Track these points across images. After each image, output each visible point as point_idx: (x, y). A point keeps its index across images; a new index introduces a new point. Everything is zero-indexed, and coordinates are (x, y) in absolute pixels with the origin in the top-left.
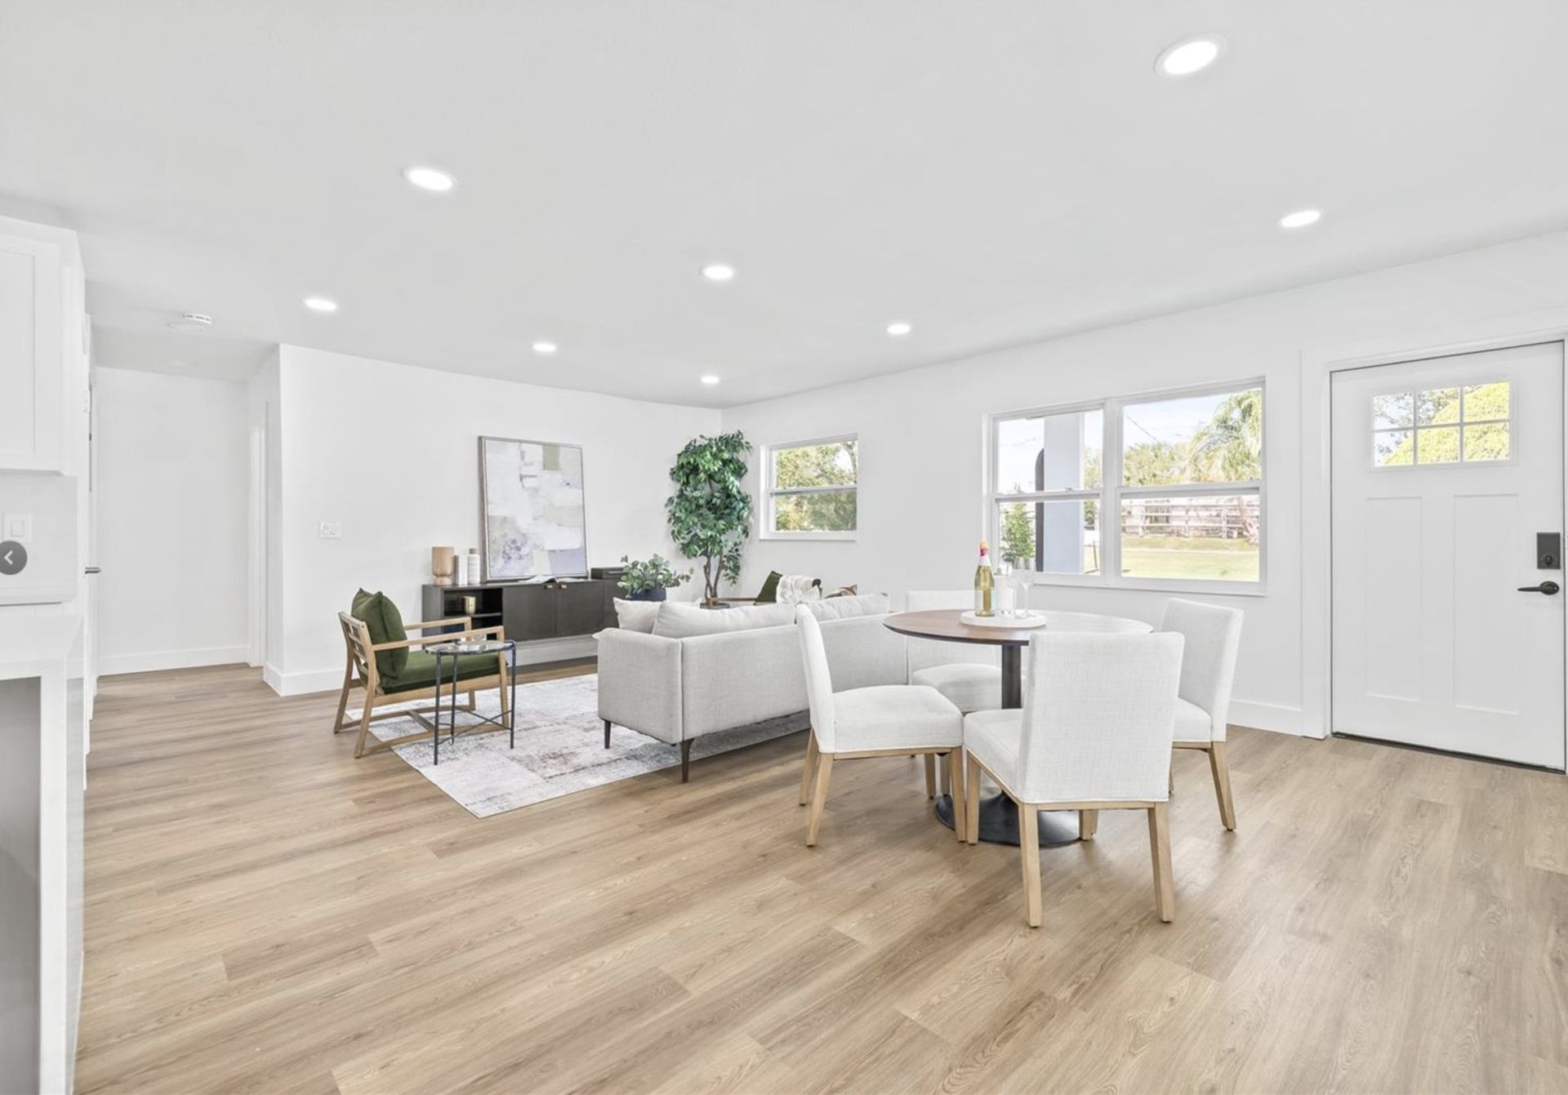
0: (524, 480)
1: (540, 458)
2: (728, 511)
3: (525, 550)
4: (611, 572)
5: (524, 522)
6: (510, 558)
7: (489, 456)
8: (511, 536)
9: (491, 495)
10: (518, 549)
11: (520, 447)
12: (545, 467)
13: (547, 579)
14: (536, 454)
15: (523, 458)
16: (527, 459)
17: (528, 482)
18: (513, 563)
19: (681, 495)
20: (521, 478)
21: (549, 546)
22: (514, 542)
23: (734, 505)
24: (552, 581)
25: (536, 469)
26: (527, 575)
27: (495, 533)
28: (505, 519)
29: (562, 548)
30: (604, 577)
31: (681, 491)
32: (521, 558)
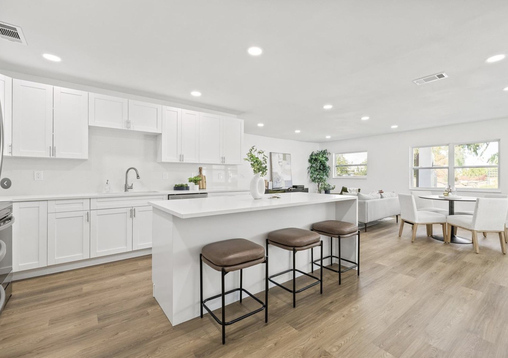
0: (280, 163)
1: (282, 157)
2: (325, 171)
3: (280, 180)
4: (299, 186)
5: (280, 174)
6: (277, 183)
7: (273, 157)
8: (277, 177)
9: (273, 167)
10: (279, 180)
11: (278, 155)
12: (283, 160)
13: (288, 188)
14: (281, 156)
15: (279, 157)
16: (280, 158)
17: (280, 164)
18: (278, 184)
19: (311, 167)
20: (279, 162)
21: (285, 180)
22: (278, 178)
23: (326, 169)
24: (289, 188)
25: (281, 160)
26: (281, 187)
27: (274, 176)
28: (276, 173)
29: (287, 180)
30: (298, 187)
31: (312, 165)
32: (279, 183)
